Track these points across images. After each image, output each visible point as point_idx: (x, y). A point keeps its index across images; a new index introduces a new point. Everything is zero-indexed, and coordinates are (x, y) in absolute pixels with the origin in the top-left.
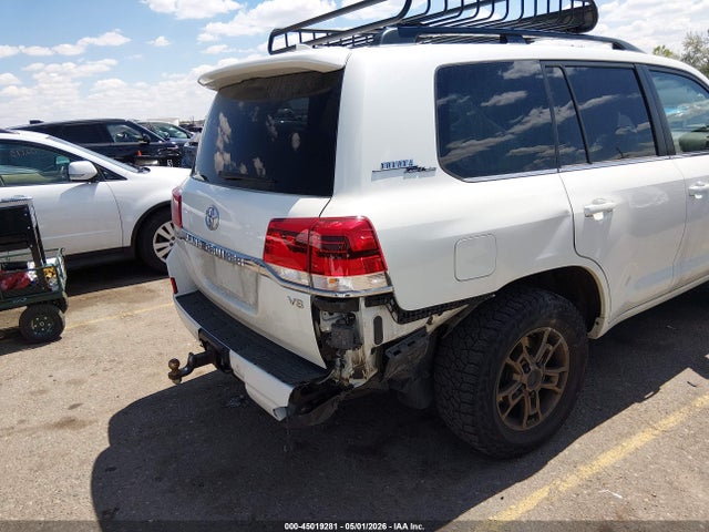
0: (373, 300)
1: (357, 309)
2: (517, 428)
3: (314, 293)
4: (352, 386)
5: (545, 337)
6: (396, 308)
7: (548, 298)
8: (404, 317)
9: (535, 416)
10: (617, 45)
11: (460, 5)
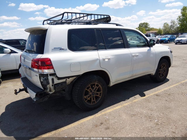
0: (51, 75)
1: (48, 76)
2: (90, 104)
3: (40, 73)
4: (49, 93)
5: (96, 85)
6: (57, 77)
7: (95, 77)
8: (59, 79)
9: (94, 102)
10: (117, 25)
11: (79, 17)
